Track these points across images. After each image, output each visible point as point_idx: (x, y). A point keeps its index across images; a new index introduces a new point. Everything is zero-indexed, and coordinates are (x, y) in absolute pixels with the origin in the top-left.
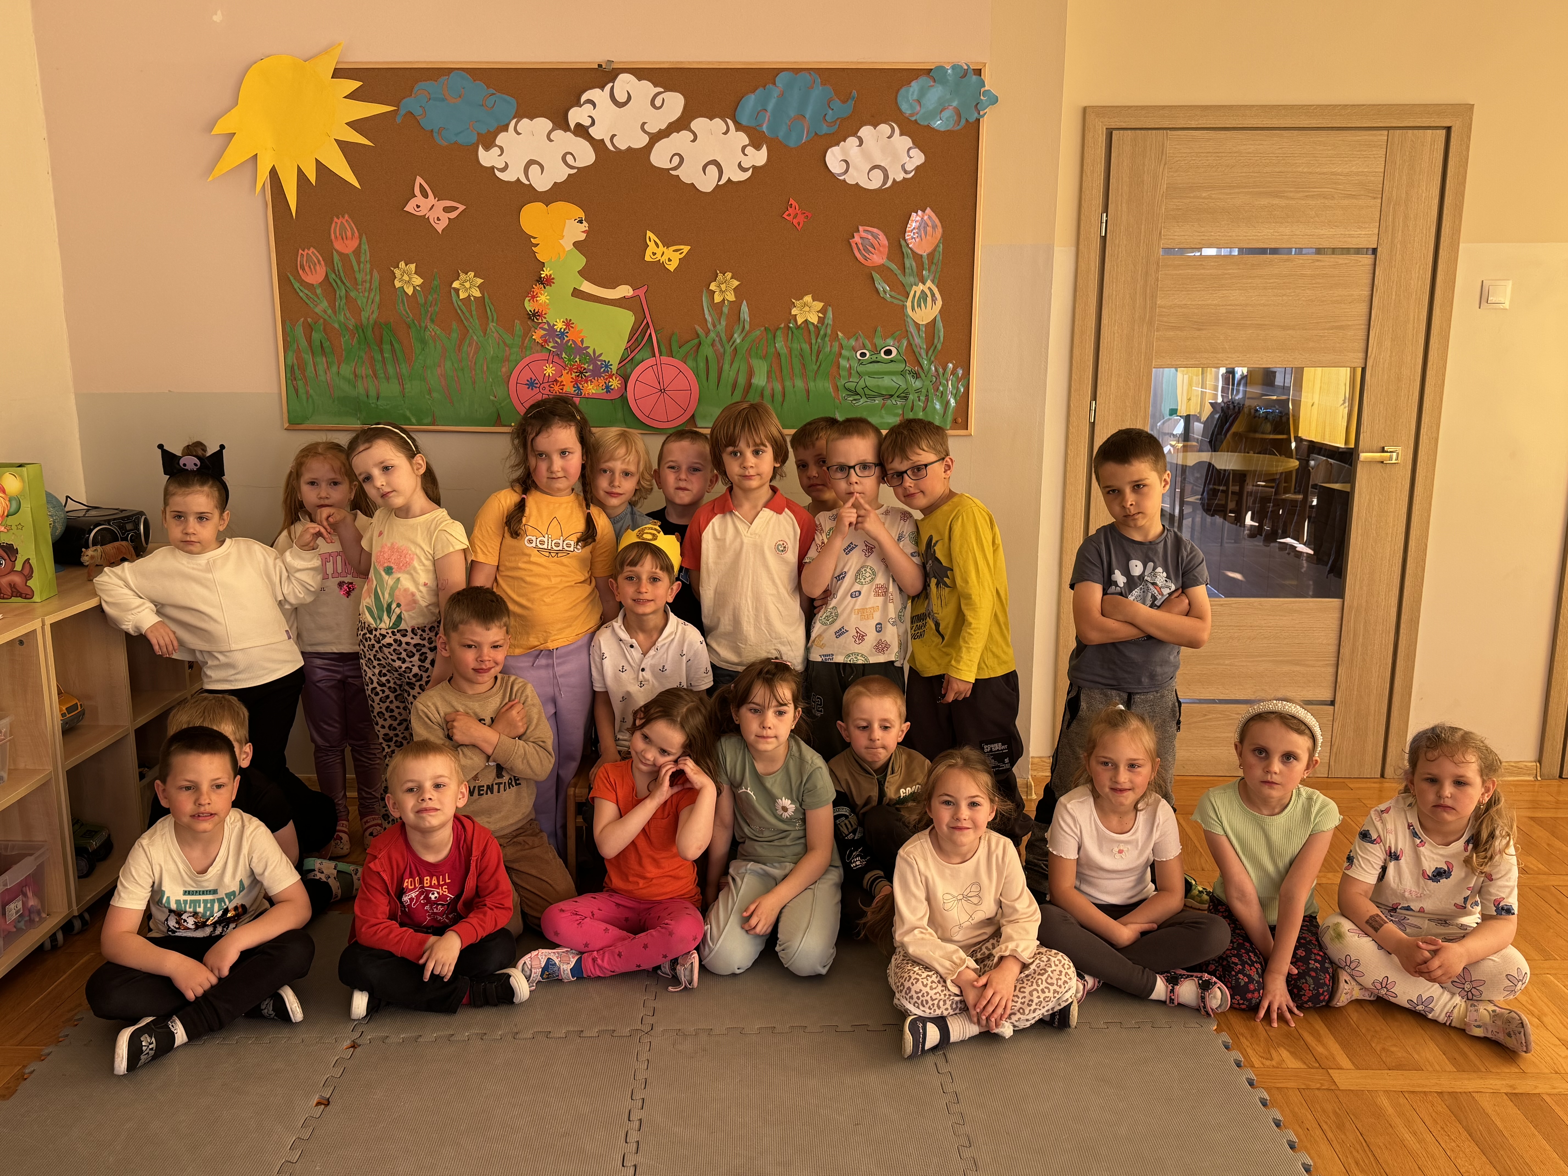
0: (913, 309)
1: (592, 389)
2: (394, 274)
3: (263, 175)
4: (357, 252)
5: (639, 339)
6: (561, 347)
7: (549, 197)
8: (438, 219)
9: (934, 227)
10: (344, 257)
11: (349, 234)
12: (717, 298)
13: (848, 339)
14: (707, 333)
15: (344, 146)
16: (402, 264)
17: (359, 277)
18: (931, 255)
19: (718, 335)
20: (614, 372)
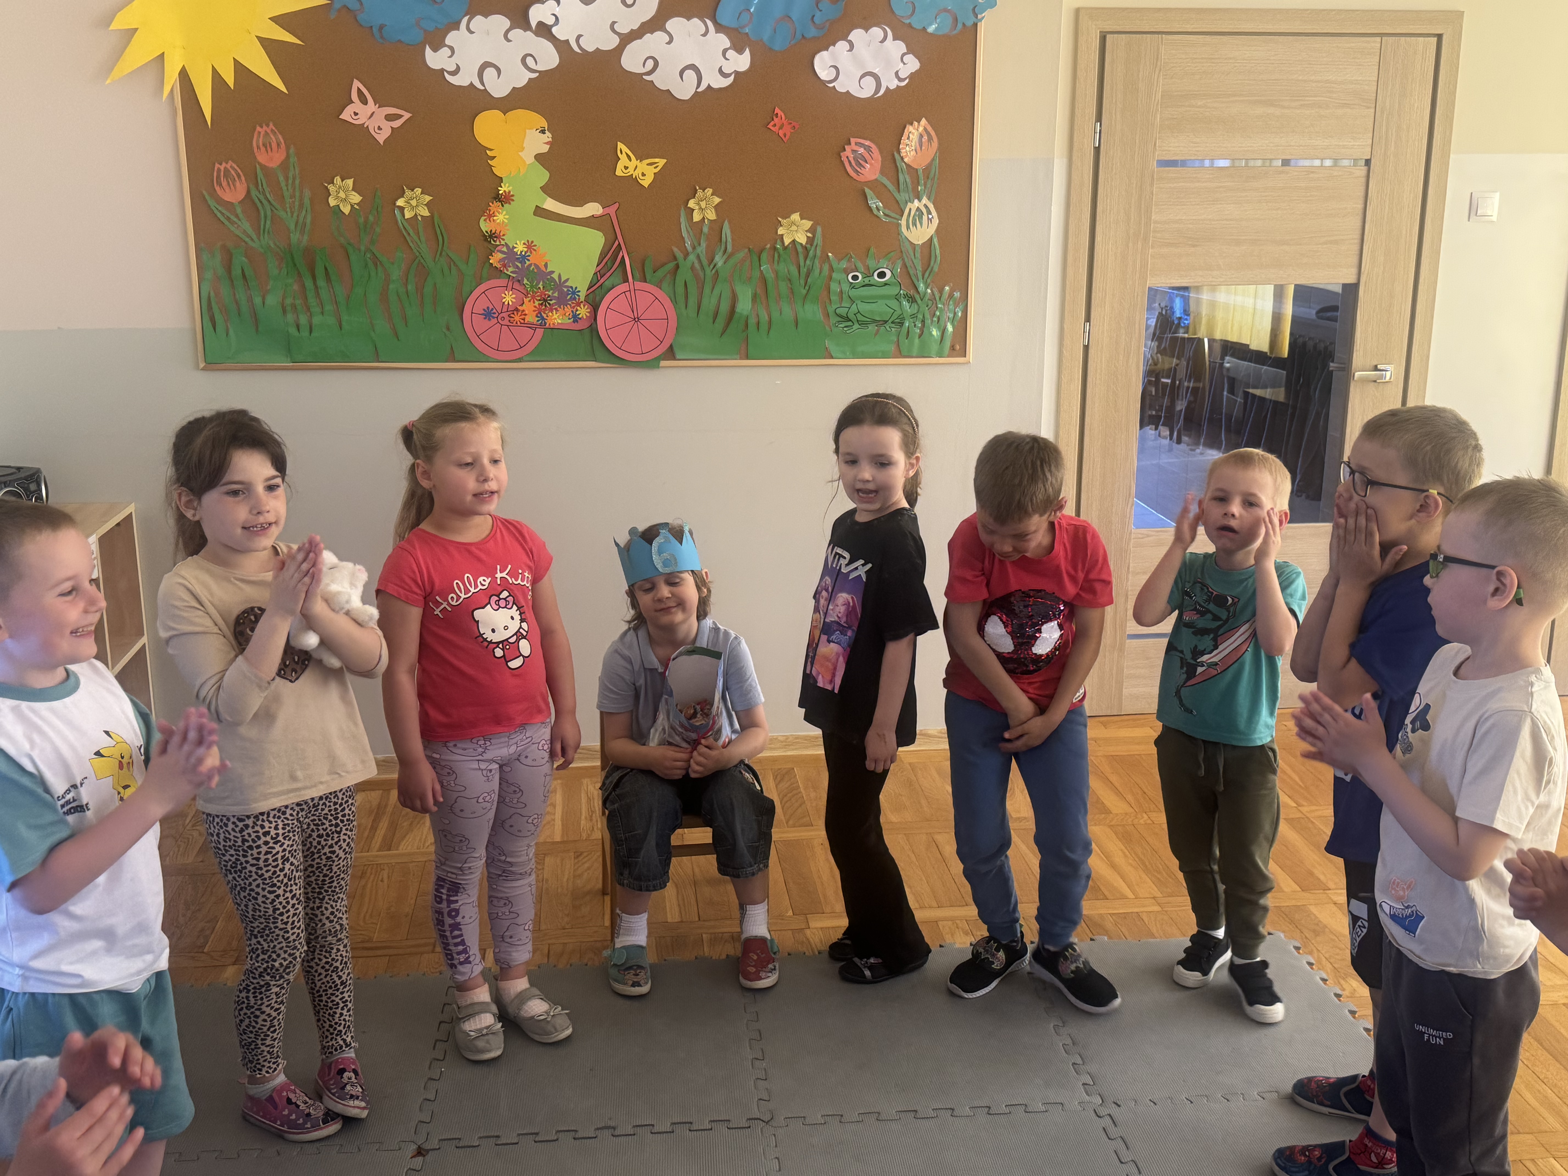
0: (908, 228)
1: (557, 318)
2: (328, 190)
3: (172, 78)
4: (285, 166)
5: (609, 263)
6: (524, 272)
7: (508, 104)
8: (379, 128)
9: (930, 138)
10: (268, 171)
11: (274, 145)
12: (697, 217)
13: (840, 260)
14: (686, 255)
15: (266, 42)
16: (338, 180)
17: (286, 194)
18: (927, 169)
19: (698, 257)
20: (582, 299)
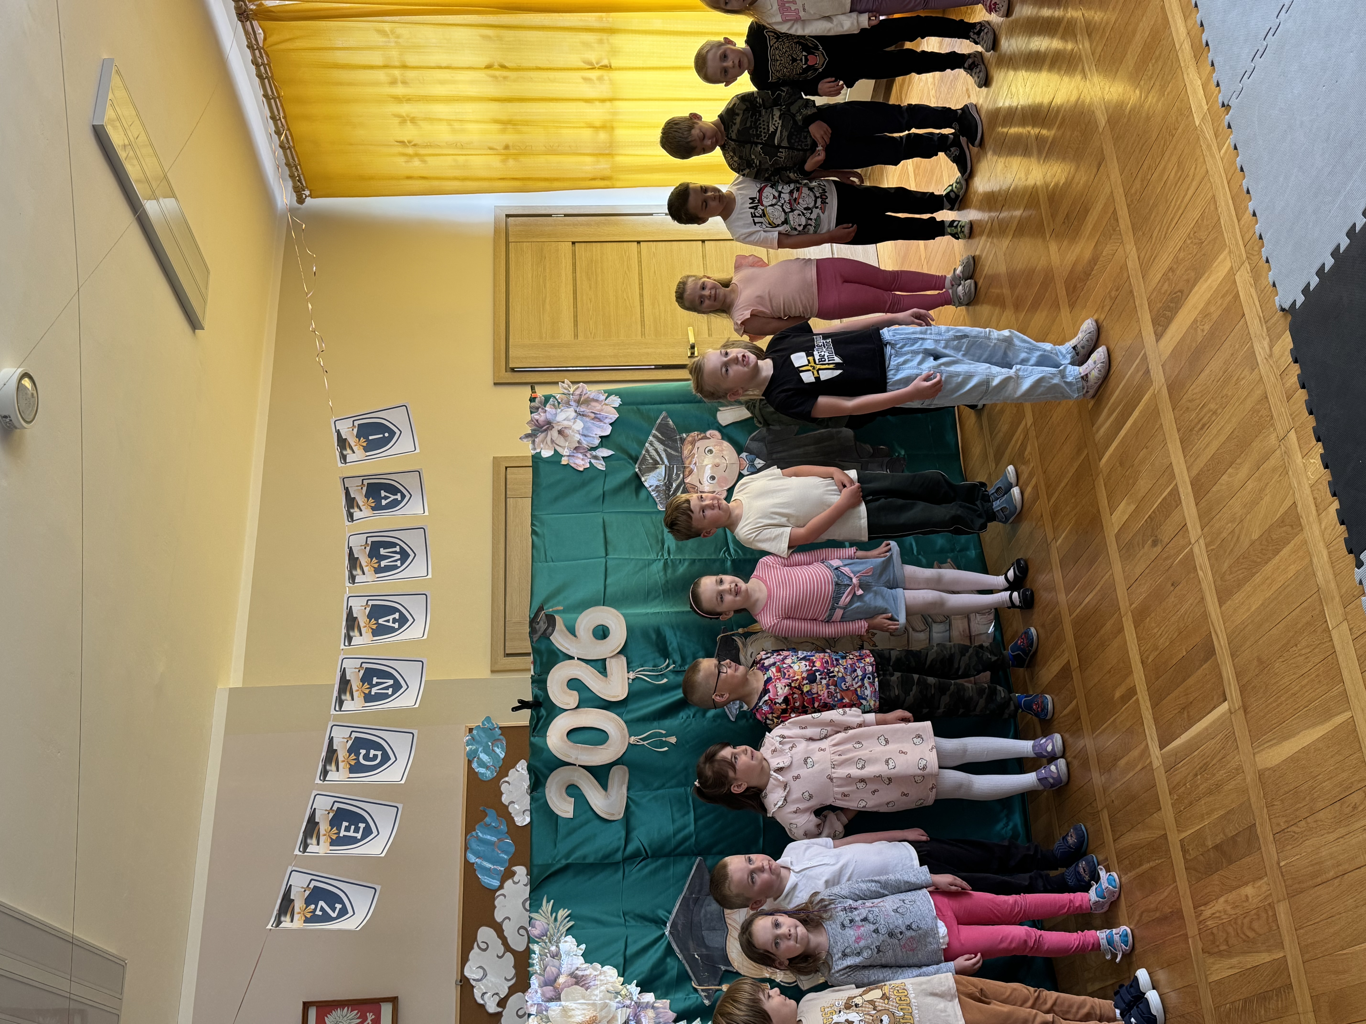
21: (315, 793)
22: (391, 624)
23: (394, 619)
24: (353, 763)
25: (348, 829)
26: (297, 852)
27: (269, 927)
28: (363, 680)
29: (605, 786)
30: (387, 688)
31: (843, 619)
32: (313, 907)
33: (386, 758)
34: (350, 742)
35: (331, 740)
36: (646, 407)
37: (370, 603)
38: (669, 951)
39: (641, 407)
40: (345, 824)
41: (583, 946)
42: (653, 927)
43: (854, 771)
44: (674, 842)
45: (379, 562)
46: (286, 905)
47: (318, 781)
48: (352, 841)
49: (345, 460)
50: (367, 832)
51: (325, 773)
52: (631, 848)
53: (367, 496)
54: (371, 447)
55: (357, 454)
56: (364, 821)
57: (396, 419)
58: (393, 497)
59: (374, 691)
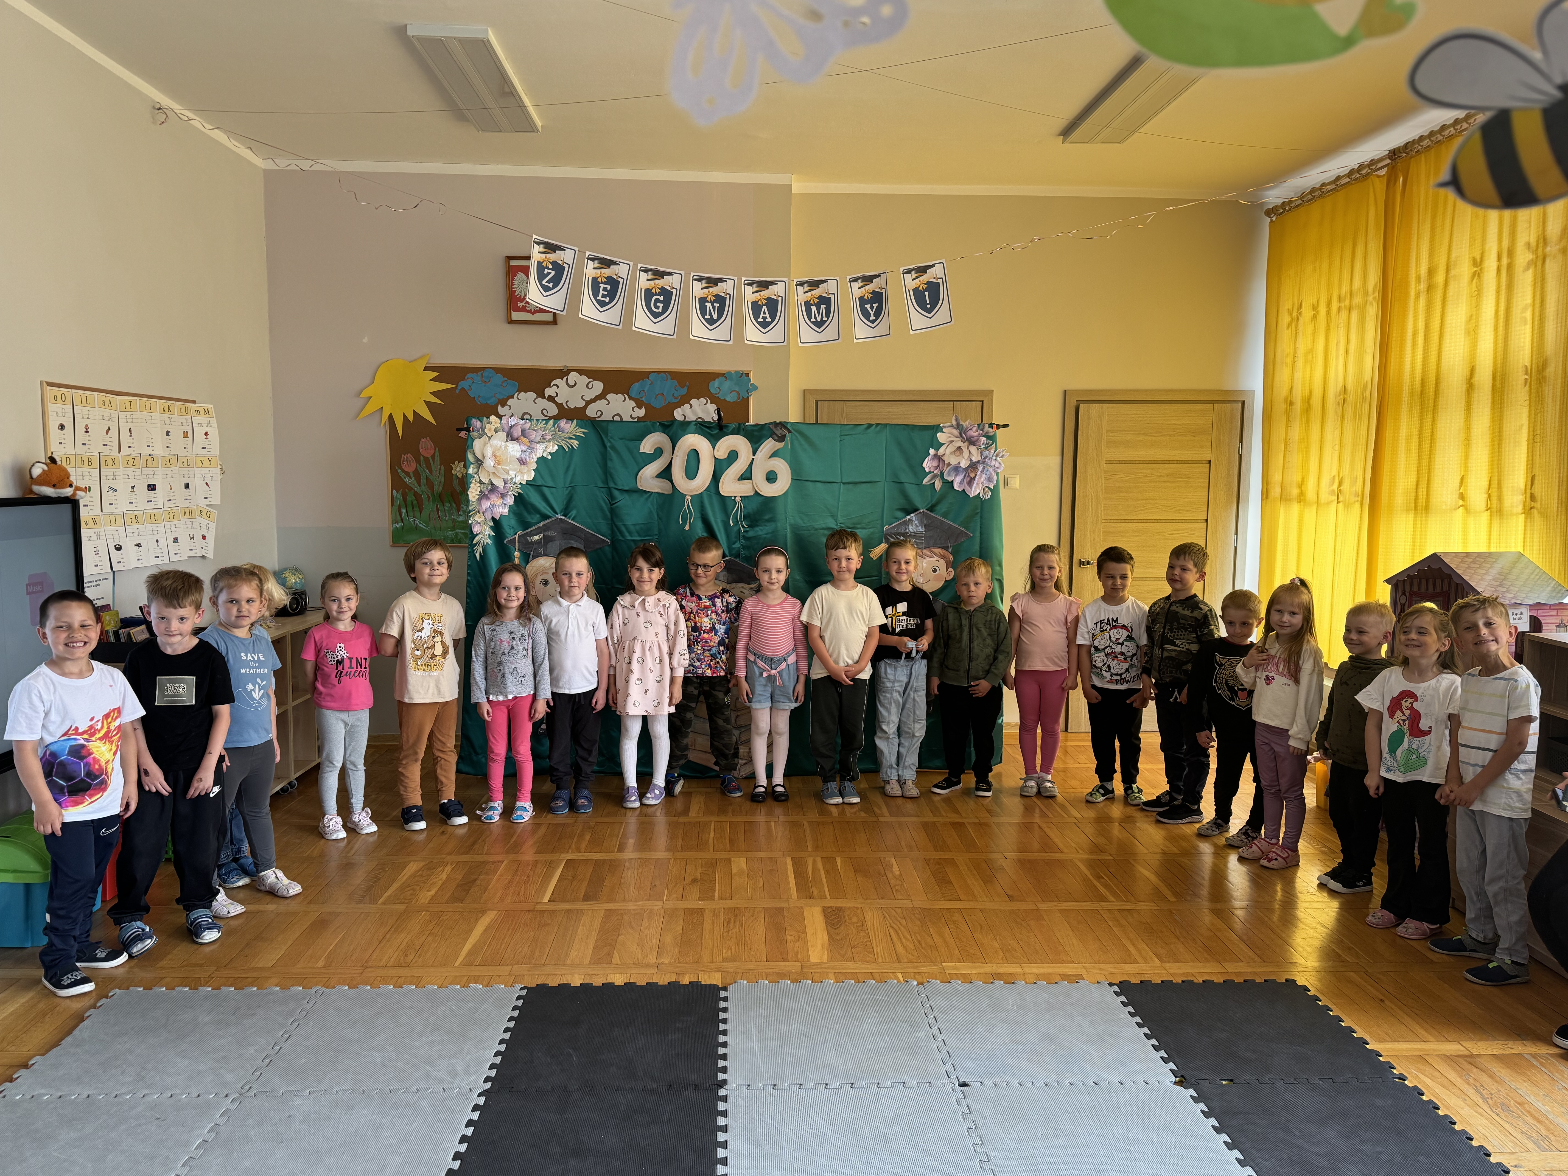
2: (452, 467)
3: (385, 417)
4: (433, 457)
10: (426, 459)
11: (429, 447)
15: (428, 403)
16: (457, 462)
17: (433, 468)
21: (631, 264)
22: (762, 315)
23: (766, 318)
24: (653, 291)
25: (605, 289)
26: (588, 253)
27: (534, 236)
28: (717, 296)
29: (660, 475)
30: (710, 314)
31: (747, 659)
32: (551, 267)
33: (656, 315)
34: (669, 288)
35: (671, 274)
36: (979, 520)
37: (780, 299)
38: (545, 517)
39: (979, 515)
40: (609, 287)
41: (550, 457)
42: (562, 507)
43: (636, 656)
44: (620, 524)
45: (815, 304)
46: (551, 248)
47: (640, 266)
48: (595, 293)
49: (906, 273)
50: (602, 304)
51: (646, 271)
52: (616, 493)
53: (874, 292)
54: (918, 294)
55: (911, 282)
56: (610, 301)
57: (942, 313)
58: (872, 313)
59: (709, 305)
